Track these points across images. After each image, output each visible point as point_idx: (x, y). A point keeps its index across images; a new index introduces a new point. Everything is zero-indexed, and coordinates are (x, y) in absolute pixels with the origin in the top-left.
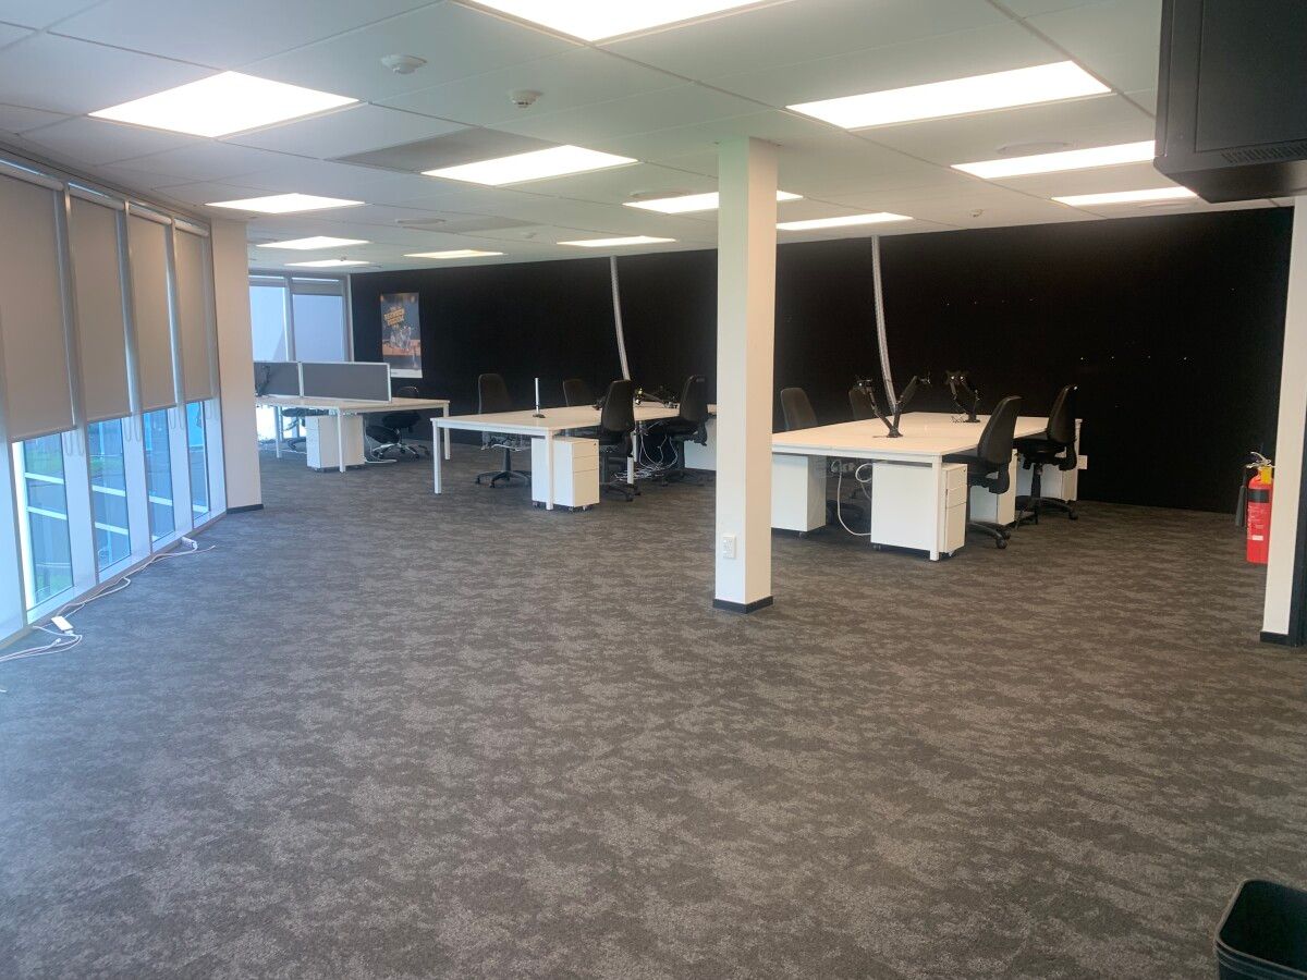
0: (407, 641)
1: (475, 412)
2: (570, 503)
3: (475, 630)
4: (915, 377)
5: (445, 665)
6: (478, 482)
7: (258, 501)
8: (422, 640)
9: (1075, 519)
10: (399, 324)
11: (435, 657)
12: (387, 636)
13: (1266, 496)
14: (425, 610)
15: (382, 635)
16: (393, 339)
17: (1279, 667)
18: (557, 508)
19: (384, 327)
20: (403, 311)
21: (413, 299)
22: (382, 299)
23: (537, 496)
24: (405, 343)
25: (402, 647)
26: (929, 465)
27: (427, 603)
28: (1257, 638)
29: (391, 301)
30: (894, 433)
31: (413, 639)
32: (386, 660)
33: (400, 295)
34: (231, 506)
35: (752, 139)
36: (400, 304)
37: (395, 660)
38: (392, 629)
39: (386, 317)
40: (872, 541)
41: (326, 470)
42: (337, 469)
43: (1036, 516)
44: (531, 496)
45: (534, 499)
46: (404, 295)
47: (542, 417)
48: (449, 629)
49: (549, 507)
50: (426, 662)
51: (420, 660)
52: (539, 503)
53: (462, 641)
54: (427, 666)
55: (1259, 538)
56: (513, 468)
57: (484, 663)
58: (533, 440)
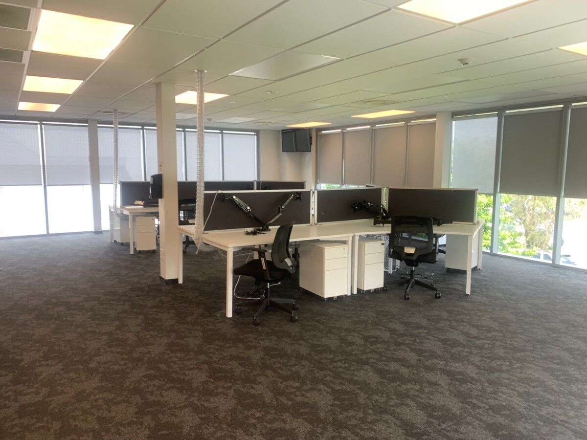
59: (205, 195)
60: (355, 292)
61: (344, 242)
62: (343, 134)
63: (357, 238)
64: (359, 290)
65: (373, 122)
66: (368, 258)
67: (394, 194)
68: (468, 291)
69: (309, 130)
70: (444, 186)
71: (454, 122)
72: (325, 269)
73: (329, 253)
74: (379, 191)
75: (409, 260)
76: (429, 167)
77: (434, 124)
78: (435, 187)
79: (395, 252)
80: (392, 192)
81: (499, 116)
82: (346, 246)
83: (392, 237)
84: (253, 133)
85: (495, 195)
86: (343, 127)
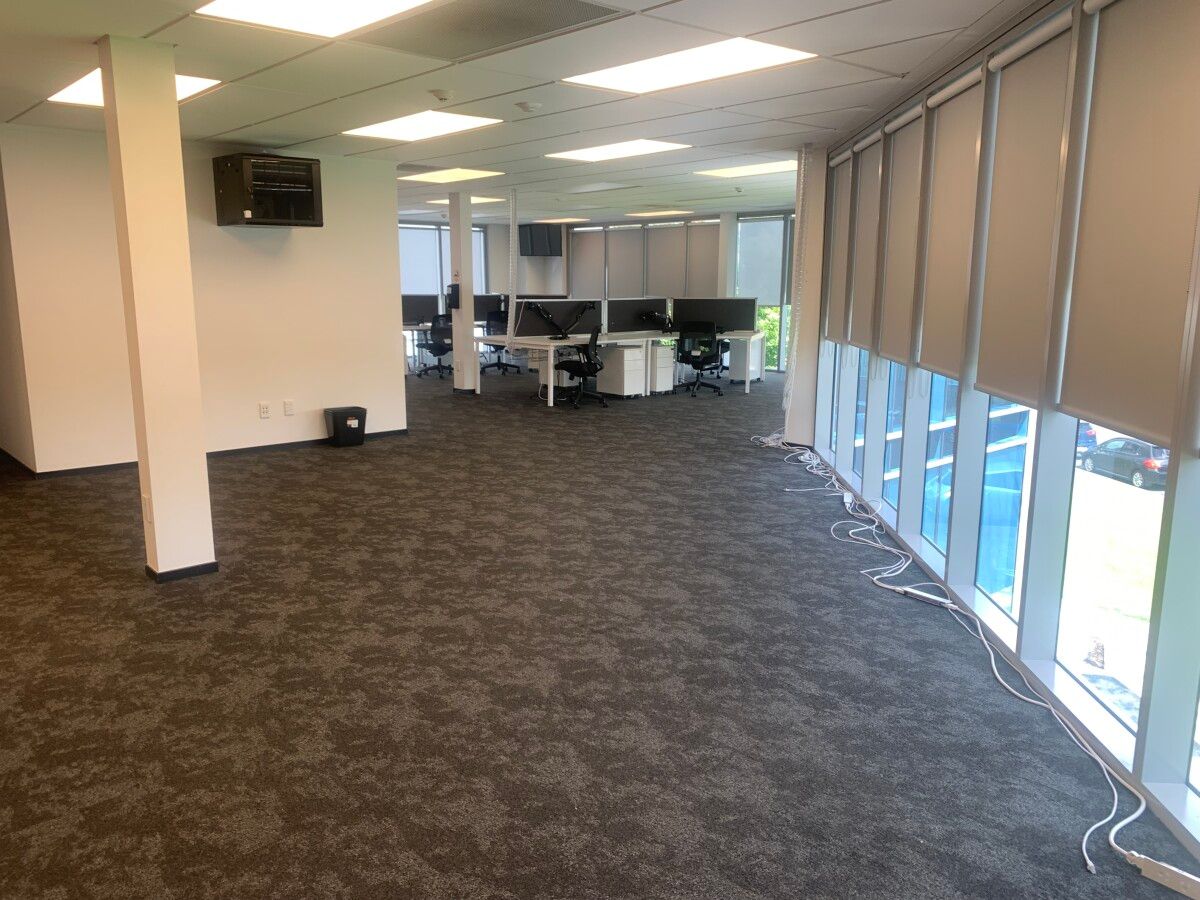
0: (546, 559)
3: (481, 564)
5: (517, 537)
8: (532, 559)
11: (523, 543)
12: (566, 564)
14: (529, 595)
15: (570, 566)
25: (551, 553)
27: (522, 605)
31: (540, 560)
32: (563, 543)
37: (555, 543)
38: (562, 571)
48: (505, 568)
50: (530, 540)
51: (536, 542)
53: (497, 555)
54: (530, 536)
57: (486, 536)
59: (517, 303)
60: (648, 394)
61: (639, 347)
62: (606, 232)
63: (650, 343)
64: (652, 393)
65: (645, 221)
66: (660, 362)
67: (679, 304)
68: (747, 391)
69: (559, 226)
70: (729, 296)
71: (739, 224)
72: (625, 369)
73: (628, 354)
74: (663, 303)
75: (697, 364)
76: (713, 279)
77: (718, 225)
78: (720, 296)
79: (683, 357)
80: (677, 303)
81: (785, 220)
82: (641, 349)
83: (680, 344)
84: (478, 229)
85: (781, 307)
86: (605, 224)
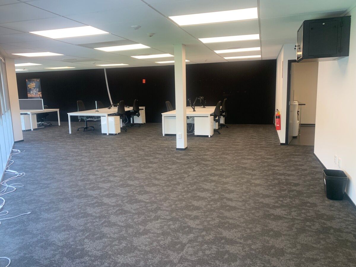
1: (77, 111)
2: (114, 133)
4: (197, 98)
6: (78, 130)
7: (23, 139)
9: (228, 127)
10: (34, 88)
13: (279, 117)
16: (31, 92)
17: (287, 148)
18: (110, 134)
19: (28, 89)
20: (35, 84)
21: (38, 81)
22: (27, 80)
23: (103, 132)
24: (36, 93)
26: (208, 117)
28: (280, 144)
29: (30, 81)
30: (194, 111)
33: (33, 79)
34: (15, 141)
35: (183, 44)
36: (34, 82)
39: (29, 86)
40: (195, 134)
41: (27, 131)
42: (31, 130)
43: (221, 127)
44: (101, 132)
45: (102, 133)
46: (35, 79)
47: (98, 111)
49: (108, 134)
52: (104, 134)
55: (278, 125)
56: (88, 126)
58: (101, 117)
